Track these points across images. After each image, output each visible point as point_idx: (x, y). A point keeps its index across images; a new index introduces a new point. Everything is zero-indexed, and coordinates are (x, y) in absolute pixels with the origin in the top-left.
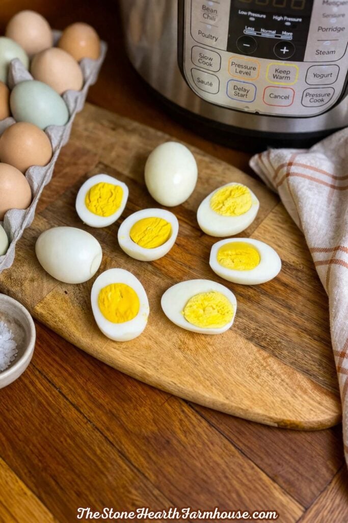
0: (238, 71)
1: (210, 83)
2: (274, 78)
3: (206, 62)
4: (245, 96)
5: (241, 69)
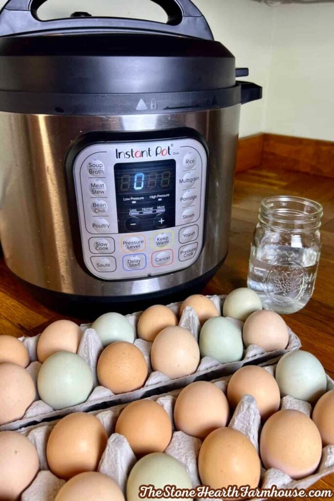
1: (108, 264)
2: (157, 245)
3: (102, 248)
4: (138, 265)
5: (130, 246)
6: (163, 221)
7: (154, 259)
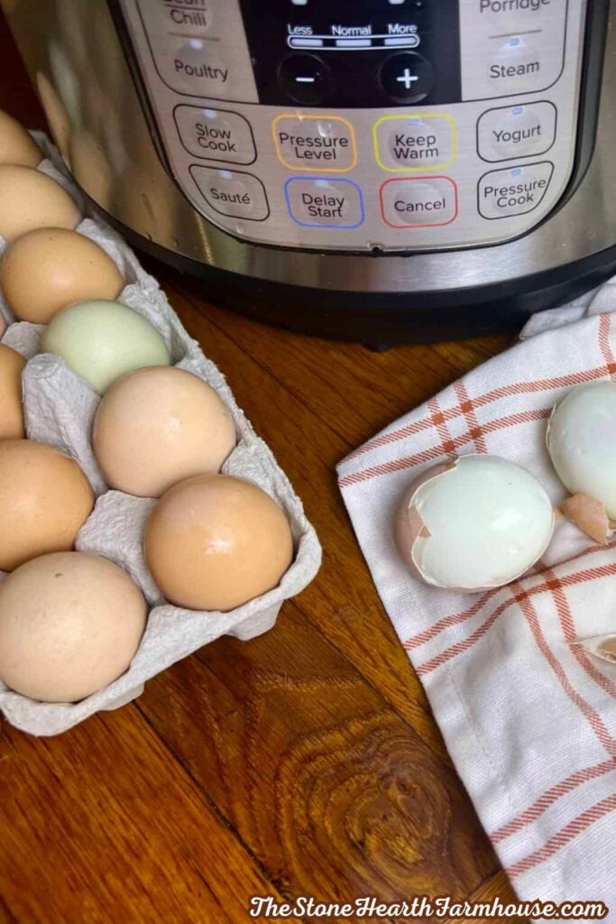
0: (301, 153)
1: (242, 195)
2: (399, 157)
3: (217, 143)
4: (336, 213)
5: (307, 147)
6: (407, 72)
7: (389, 204)
